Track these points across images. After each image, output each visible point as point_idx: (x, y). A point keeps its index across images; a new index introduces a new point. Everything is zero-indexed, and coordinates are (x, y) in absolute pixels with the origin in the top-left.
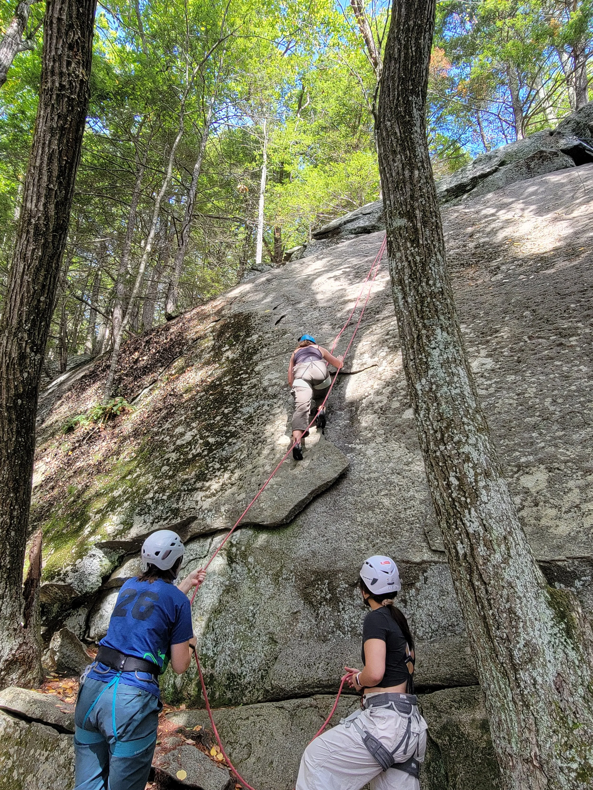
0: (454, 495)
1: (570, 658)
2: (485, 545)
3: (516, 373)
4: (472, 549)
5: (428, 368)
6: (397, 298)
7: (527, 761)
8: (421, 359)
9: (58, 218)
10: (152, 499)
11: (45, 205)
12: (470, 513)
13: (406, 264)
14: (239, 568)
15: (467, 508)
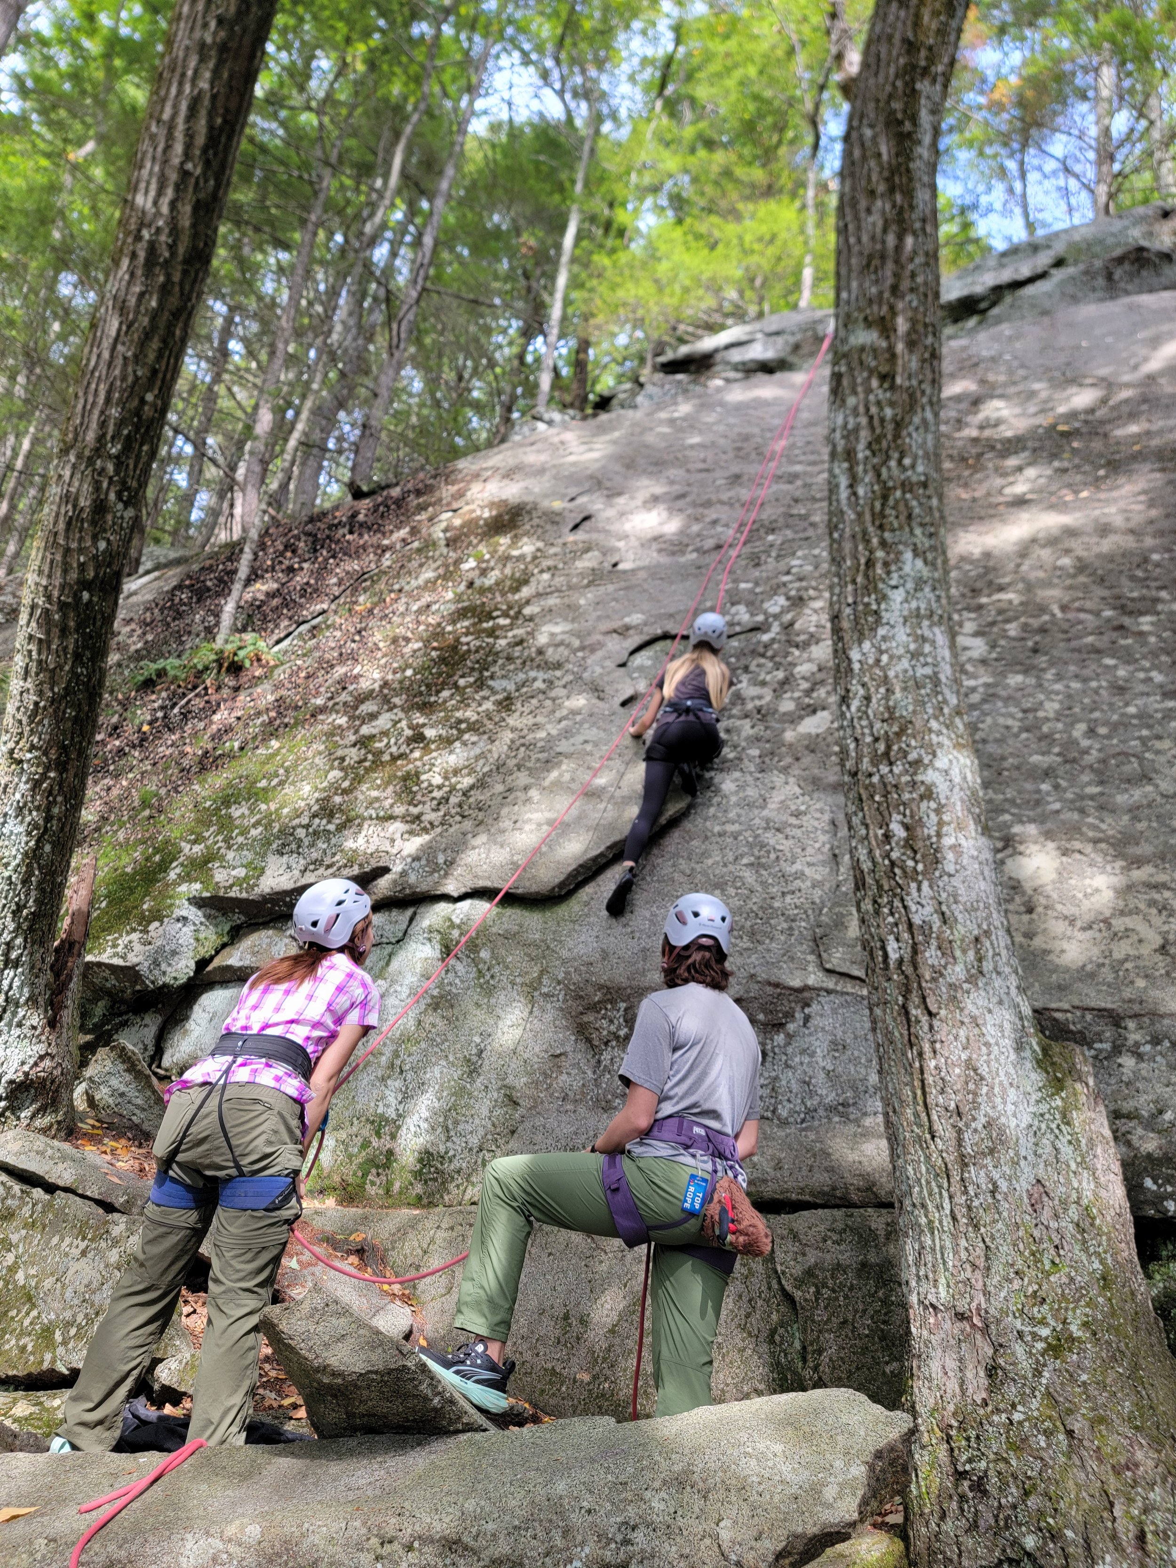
0: (894, 855)
1: (1062, 1157)
2: (939, 948)
3: (1026, 672)
4: (915, 951)
5: (878, 621)
6: (837, 486)
7: (961, 1317)
8: (867, 605)
9: (195, 236)
10: (307, 827)
11: (173, 205)
12: (919, 889)
13: (864, 420)
14: (460, 967)
15: (914, 880)
